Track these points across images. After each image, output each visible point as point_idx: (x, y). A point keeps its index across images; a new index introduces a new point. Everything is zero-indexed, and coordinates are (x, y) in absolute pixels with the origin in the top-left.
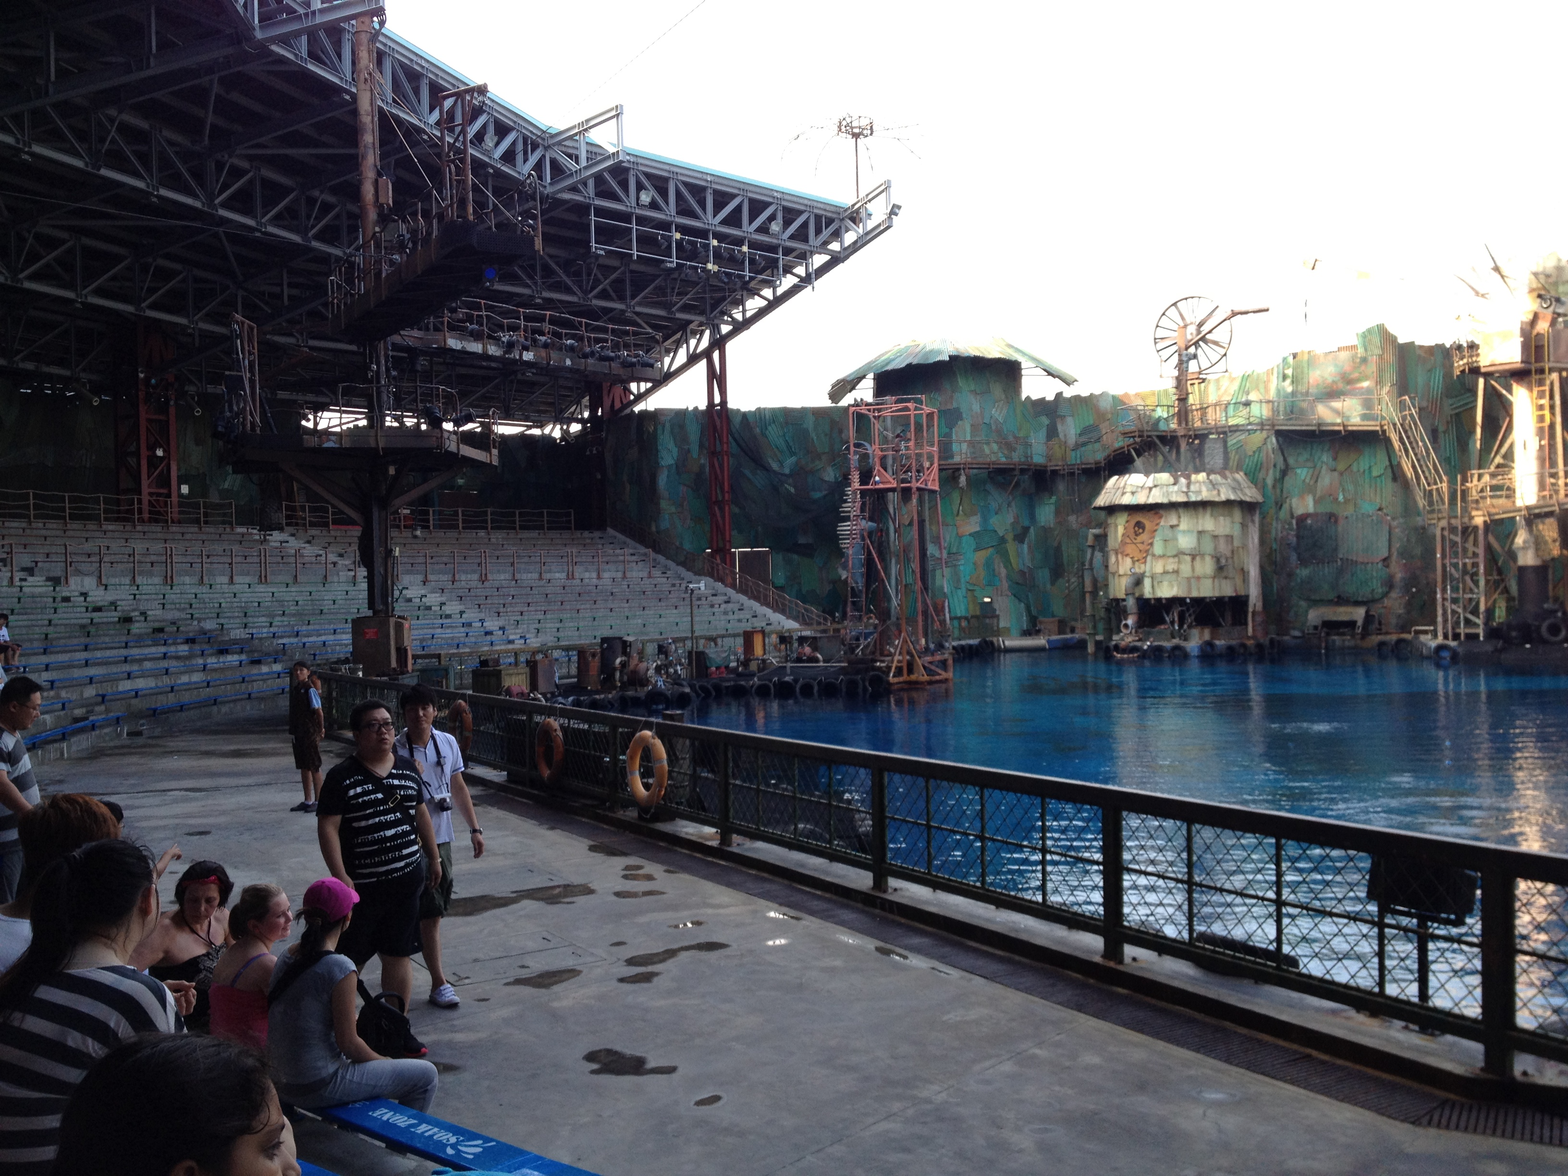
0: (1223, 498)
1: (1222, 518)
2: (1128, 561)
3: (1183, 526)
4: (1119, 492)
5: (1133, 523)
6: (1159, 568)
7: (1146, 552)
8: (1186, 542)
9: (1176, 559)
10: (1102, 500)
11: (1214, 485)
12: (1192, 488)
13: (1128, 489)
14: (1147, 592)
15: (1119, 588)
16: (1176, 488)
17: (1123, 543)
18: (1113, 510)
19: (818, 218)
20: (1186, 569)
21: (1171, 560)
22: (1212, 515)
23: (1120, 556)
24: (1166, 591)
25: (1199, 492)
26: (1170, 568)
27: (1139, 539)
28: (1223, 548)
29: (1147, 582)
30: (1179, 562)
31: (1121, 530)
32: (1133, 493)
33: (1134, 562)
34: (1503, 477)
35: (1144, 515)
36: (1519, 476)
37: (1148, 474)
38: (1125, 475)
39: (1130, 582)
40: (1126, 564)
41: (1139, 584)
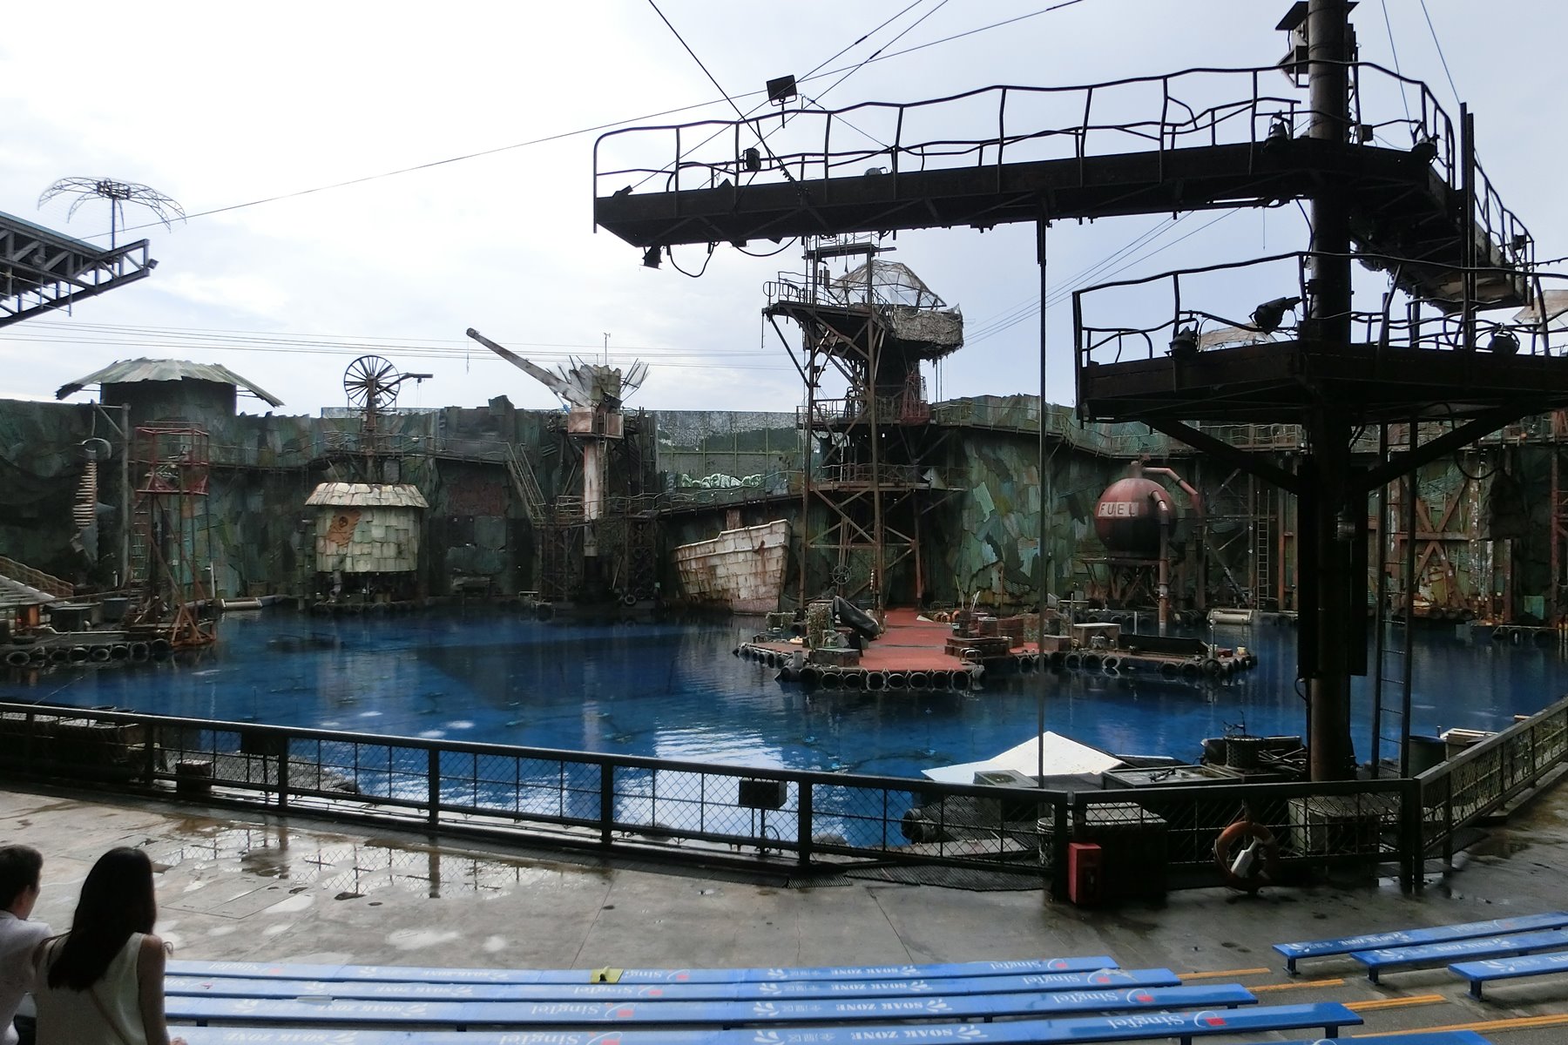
0: (404, 504)
1: (402, 517)
2: (334, 545)
3: (375, 523)
4: (329, 495)
5: (338, 519)
6: (357, 551)
7: (348, 540)
8: (377, 533)
9: (370, 545)
10: (314, 499)
11: (398, 495)
12: (383, 496)
13: (336, 494)
14: (348, 567)
15: (327, 564)
16: (372, 495)
17: (331, 532)
18: (323, 508)
19: (76, 257)
20: (376, 552)
21: (366, 545)
22: (396, 515)
23: (327, 541)
24: (362, 568)
25: (387, 499)
26: (366, 551)
27: (344, 529)
28: (402, 537)
29: (349, 561)
30: (372, 547)
31: (329, 523)
32: (340, 497)
33: (339, 546)
34: (577, 500)
35: (347, 513)
36: (587, 499)
37: (350, 482)
38: (329, 480)
39: (336, 560)
40: (332, 548)
41: (342, 561)
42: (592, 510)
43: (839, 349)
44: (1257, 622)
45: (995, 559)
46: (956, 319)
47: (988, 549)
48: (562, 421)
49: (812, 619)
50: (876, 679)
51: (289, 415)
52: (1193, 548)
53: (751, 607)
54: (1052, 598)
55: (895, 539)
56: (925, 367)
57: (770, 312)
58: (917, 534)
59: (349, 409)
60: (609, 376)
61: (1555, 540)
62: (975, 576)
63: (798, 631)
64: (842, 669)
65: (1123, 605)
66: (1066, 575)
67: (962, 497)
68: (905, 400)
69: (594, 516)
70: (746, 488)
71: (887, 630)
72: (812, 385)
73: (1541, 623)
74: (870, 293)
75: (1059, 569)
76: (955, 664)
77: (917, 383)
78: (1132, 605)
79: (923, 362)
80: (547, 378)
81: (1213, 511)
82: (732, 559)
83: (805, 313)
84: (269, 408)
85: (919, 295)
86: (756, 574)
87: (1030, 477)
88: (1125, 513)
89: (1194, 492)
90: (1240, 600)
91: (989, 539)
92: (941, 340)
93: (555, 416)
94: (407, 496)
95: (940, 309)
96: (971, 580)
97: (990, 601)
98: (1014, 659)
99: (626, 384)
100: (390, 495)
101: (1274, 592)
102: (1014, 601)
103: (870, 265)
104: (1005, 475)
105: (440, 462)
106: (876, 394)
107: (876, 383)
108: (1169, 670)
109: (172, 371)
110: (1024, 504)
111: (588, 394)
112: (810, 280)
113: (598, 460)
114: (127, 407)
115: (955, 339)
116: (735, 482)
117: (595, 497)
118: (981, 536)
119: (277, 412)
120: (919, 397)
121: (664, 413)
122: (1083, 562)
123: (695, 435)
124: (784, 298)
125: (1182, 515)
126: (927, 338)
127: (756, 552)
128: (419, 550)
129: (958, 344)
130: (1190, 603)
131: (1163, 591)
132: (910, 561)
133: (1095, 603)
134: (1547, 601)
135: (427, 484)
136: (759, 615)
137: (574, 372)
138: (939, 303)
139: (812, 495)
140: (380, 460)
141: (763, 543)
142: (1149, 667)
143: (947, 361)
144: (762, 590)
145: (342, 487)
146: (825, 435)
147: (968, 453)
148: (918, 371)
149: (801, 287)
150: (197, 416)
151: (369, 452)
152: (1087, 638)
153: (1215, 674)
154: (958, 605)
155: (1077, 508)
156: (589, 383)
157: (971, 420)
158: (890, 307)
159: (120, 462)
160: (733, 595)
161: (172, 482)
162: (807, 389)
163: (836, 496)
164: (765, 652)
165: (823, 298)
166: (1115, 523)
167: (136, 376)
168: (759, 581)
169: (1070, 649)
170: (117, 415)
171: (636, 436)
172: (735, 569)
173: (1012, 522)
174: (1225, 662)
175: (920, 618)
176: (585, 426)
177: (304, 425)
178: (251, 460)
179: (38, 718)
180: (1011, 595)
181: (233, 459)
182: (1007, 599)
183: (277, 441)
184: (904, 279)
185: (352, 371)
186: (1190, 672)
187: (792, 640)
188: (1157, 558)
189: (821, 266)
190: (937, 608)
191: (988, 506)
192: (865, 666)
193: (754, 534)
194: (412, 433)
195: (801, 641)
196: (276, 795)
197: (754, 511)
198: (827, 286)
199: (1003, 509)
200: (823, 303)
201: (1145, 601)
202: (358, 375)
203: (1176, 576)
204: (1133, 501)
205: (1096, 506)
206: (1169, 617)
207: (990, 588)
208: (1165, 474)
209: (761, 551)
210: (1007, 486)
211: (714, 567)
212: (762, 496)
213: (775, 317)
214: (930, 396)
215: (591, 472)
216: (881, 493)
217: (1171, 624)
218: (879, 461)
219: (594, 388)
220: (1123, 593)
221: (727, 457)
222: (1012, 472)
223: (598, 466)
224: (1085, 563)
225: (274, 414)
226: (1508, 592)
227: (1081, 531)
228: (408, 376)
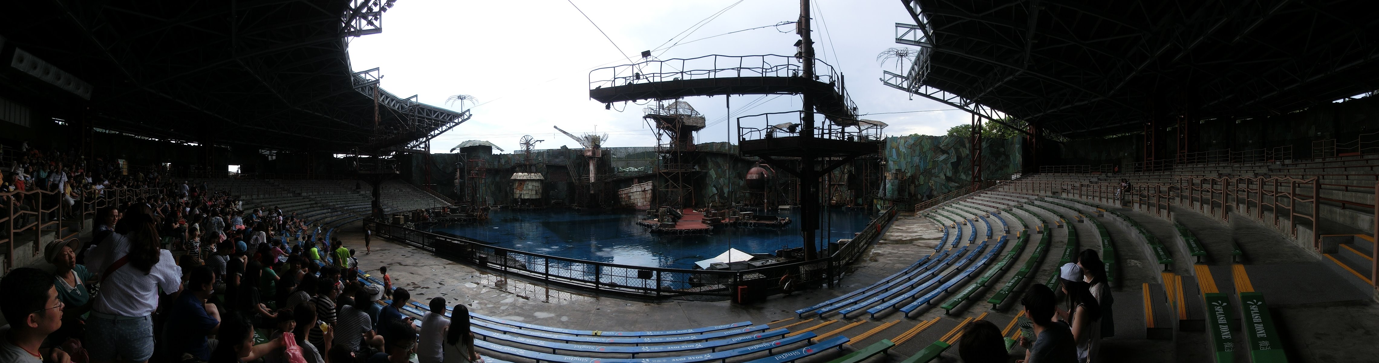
0: (537, 178)
1: (538, 183)
3: (530, 184)
4: (517, 176)
5: (519, 183)
6: (525, 193)
7: (522, 189)
8: (530, 187)
10: (513, 178)
11: (536, 176)
13: (519, 176)
14: (523, 197)
15: (517, 196)
16: (529, 176)
17: (518, 187)
18: (515, 180)
19: (454, 114)
20: (530, 193)
21: (527, 191)
22: (535, 181)
23: (517, 190)
24: (526, 197)
25: (533, 177)
26: (527, 193)
27: (521, 187)
28: (537, 188)
29: (522, 195)
30: (530, 191)
31: (517, 184)
33: (520, 191)
34: (588, 176)
35: (522, 182)
36: (591, 176)
37: (522, 173)
38: (517, 173)
39: (519, 195)
40: (518, 192)
41: (521, 195)
42: (592, 179)
43: (668, 128)
44: (791, 209)
45: (716, 192)
46: (703, 119)
47: (714, 189)
48: (583, 152)
49: (660, 213)
50: (681, 231)
51: (506, 154)
52: (774, 188)
53: (642, 209)
54: (733, 204)
55: (686, 187)
56: (694, 133)
57: (645, 118)
58: (692, 186)
59: (522, 151)
60: (597, 138)
61: (864, 183)
62: (710, 197)
63: (656, 216)
64: (670, 229)
65: (754, 205)
66: (737, 196)
67: (706, 173)
68: (688, 143)
69: (593, 181)
70: (639, 172)
71: (684, 215)
72: (659, 139)
73: (861, 205)
74: (677, 111)
75: (735, 194)
76: (704, 226)
77: (692, 138)
78: (757, 205)
79: (693, 132)
80: (578, 140)
81: (779, 177)
82: (635, 193)
83: (656, 117)
84: (500, 152)
85: (692, 112)
86: (643, 198)
87: (726, 167)
88: (755, 178)
89: (774, 171)
90: (787, 203)
91: (714, 186)
92: (699, 125)
93: (581, 150)
94: (538, 176)
95: (698, 116)
96: (709, 199)
97: (715, 205)
98: (723, 224)
99: (602, 140)
100: (533, 176)
101: (796, 201)
102: (722, 205)
103: (676, 102)
104: (720, 167)
105: (547, 166)
106: (679, 142)
107: (679, 138)
108: (767, 225)
109: (476, 143)
110: (725, 175)
111: (590, 144)
112: (658, 107)
113: (594, 164)
114: (466, 154)
115: (703, 125)
116: (636, 170)
117: (593, 175)
118: (712, 185)
119: (503, 153)
120: (692, 143)
121: (613, 148)
122: (742, 192)
123: (623, 155)
124: (650, 113)
125: (771, 178)
126: (694, 125)
127: (642, 191)
128: (542, 192)
129: (704, 127)
130: (773, 204)
131: (766, 201)
132: (690, 193)
133: (746, 205)
134: (862, 199)
135: (544, 173)
136: (645, 211)
137: (586, 137)
138: (698, 114)
139: (660, 173)
140: (531, 166)
141: (645, 189)
142: (762, 224)
143: (702, 132)
144: (645, 203)
145: (520, 174)
146: (663, 155)
147: (708, 159)
148: (692, 135)
149: (655, 109)
150: (482, 155)
151: (528, 163)
152: (744, 217)
153: (780, 226)
154: (705, 207)
155: (741, 176)
156: (590, 140)
157: (709, 150)
158: (683, 115)
159: (465, 168)
160: (636, 205)
161: (477, 174)
162: (658, 141)
163: (667, 174)
164: (646, 223)
165: (662, 113)
166: (752, 180)
167: (468, 145)
168: (644, 201)
169: (739, 220)
170: (463, 156)
171: (605, 156)
172: (636, 197)
173: (721, 181)
174: (783, 222)
175: (694, 211)
176: (590, 154)
177: (509, 156)
178: (496, 167)
179: (447, 240)
180: (722, 203)
181: (492, 167)
182: (720, 204)
183: (503, 161)
184: (687, 107)
185: (522, 140)
186: (773, 225)
187: (655, 220)
188: (764, 191)
189: (661, 103)
190: (699, 208)
191: (714, 176)
192: (677, 228)
193: (642, 186)
194: (539, 157)
195: (657, 220)
196: (504, 267)
197: (642, 178)
198: (663, 109)
199: (719, 177)
200: (662, 114)
201: (761, 204)
202: (524, 141)
203: (769, 196)
204: (757, 174)
205: (746, 175)
206: (768, 209)
207: (715, 201)
208: (766, 166)
209: (644, 191)
210: (720, 169)
211: (630, 196)
212: (644, 174)
213: (647, 119)
214: (696, 142)
215: (592, 167)
216: (681, 172)
217: (768, 210)
218: (681, 163)
219: (592, 142)
220: (754, 202)
221: (634, 161)
222: (721, 165)
223: (594, 166)
224: (743, 193)
225: (502, 154)
226: (854, 198)
227: (742, 183)
228: (537, 141)
